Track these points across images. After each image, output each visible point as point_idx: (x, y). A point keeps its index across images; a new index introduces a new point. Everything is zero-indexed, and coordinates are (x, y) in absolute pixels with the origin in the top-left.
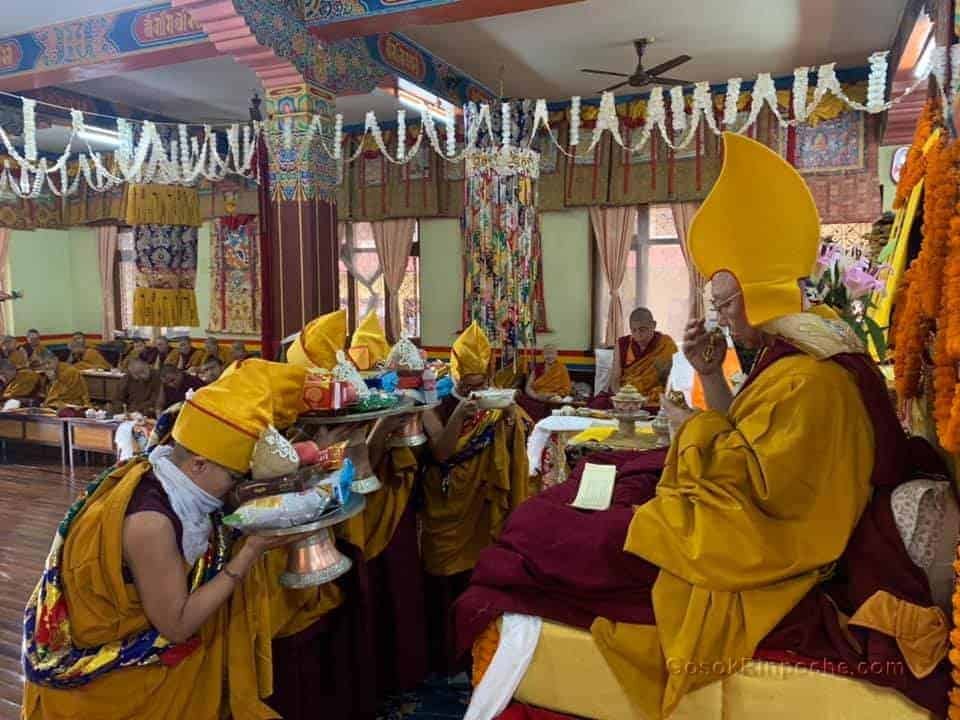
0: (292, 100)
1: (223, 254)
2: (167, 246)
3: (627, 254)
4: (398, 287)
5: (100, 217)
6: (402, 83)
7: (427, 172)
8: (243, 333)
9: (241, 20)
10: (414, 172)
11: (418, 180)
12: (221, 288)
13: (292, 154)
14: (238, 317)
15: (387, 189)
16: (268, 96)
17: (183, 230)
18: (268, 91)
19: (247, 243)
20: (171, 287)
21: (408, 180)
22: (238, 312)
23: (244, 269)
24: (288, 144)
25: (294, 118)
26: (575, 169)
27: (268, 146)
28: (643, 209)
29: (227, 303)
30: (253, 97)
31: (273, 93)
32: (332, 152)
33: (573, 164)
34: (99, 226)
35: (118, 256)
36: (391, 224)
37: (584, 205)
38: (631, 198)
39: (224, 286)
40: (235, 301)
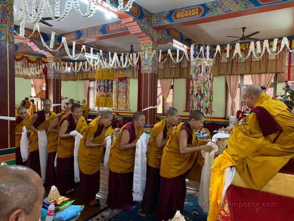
0: (148, 46)
1: (118, 88)
2: (104, 85)
3: (237, 89)
4: (167, 98)
5: (86, 78)
6: (174, 41)
7: (176, 65)
8: (122, 110)
9: (138, 26)
10: (173, 65)
11: (174, 67)
12: (117, 97)
13: (147, 61)
14: (121, 106)
15: (165, 70)
16: (142, 45)
17: (108, 81)
18: (142, 44)
19: (125, 85)
20: (104, 96)
21: (171, 68)
22: (121, 104)
23: (124, 92)
24: (146, 58)
25: (148, 51)
26: (221, 64)
27: (141, 58)
28: (242, 76)
29: (119, 102)
30: (131, 45)
31: (143, 45)
32: (158, 60)
33: (221, 63)
34: (85, 80)
35: (89, 88)
36: (166, 80)
37: (224, 74)
38: (238, 72)
39: (118, 97)
40: (121, 101)
